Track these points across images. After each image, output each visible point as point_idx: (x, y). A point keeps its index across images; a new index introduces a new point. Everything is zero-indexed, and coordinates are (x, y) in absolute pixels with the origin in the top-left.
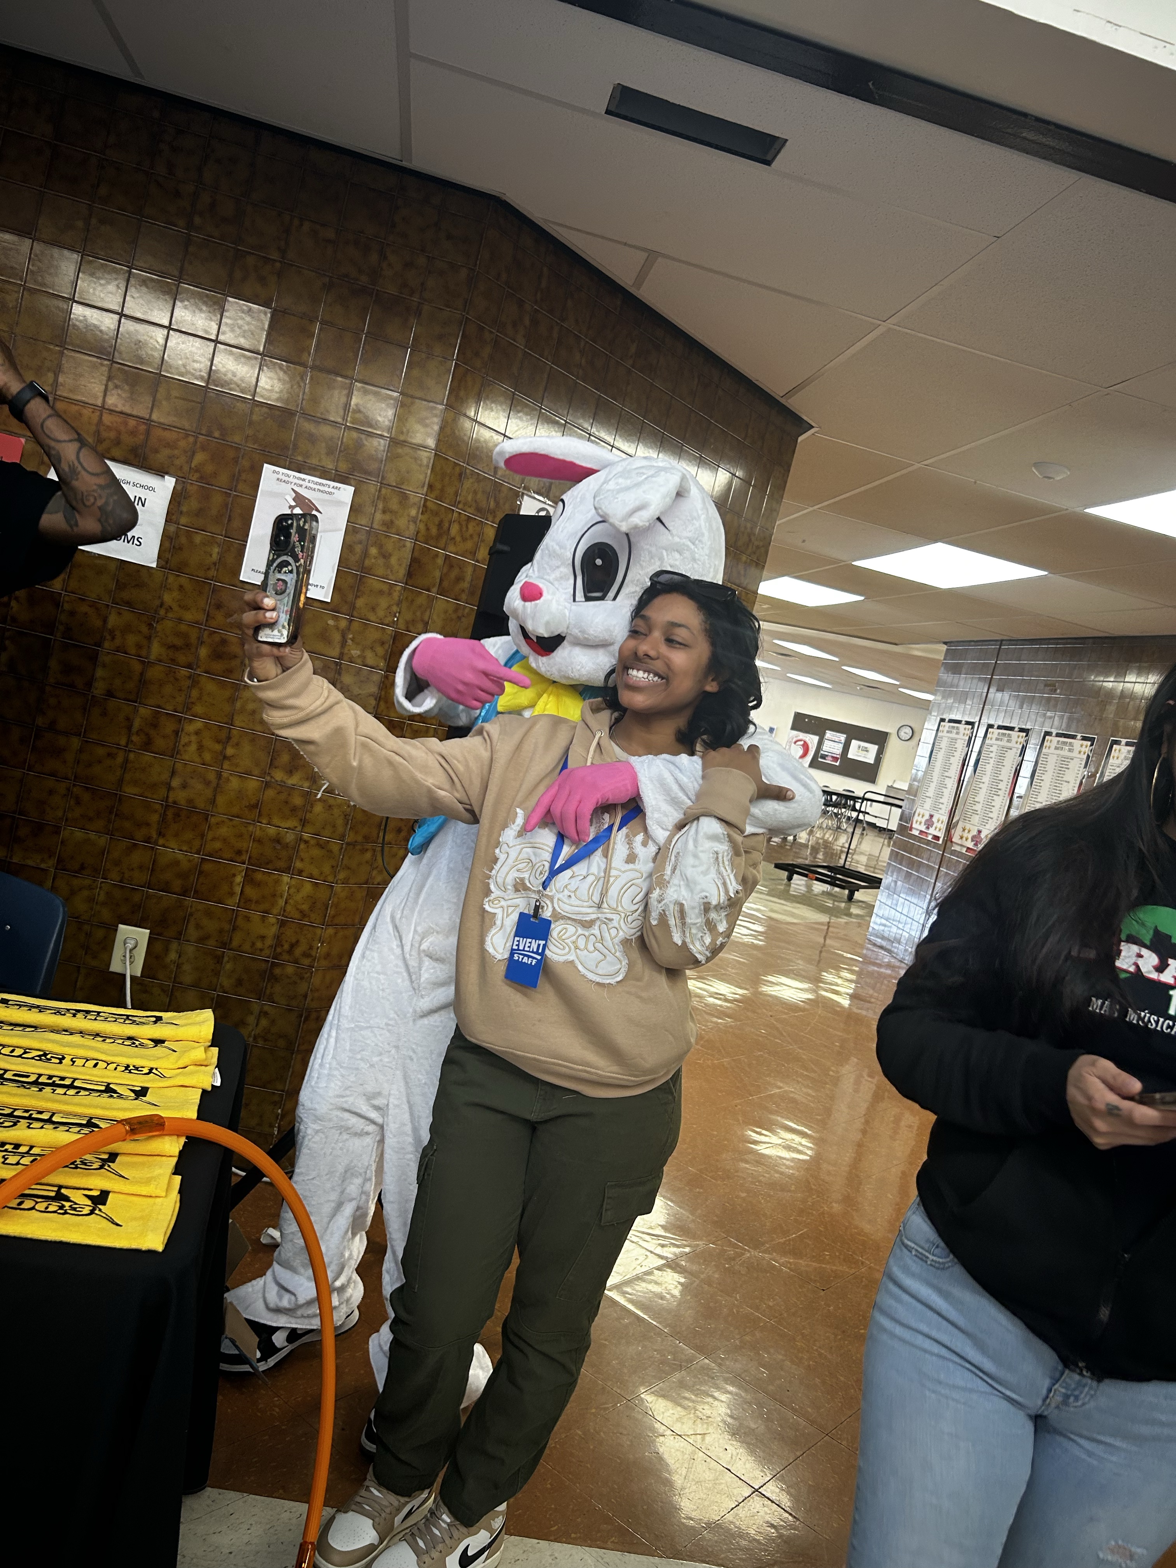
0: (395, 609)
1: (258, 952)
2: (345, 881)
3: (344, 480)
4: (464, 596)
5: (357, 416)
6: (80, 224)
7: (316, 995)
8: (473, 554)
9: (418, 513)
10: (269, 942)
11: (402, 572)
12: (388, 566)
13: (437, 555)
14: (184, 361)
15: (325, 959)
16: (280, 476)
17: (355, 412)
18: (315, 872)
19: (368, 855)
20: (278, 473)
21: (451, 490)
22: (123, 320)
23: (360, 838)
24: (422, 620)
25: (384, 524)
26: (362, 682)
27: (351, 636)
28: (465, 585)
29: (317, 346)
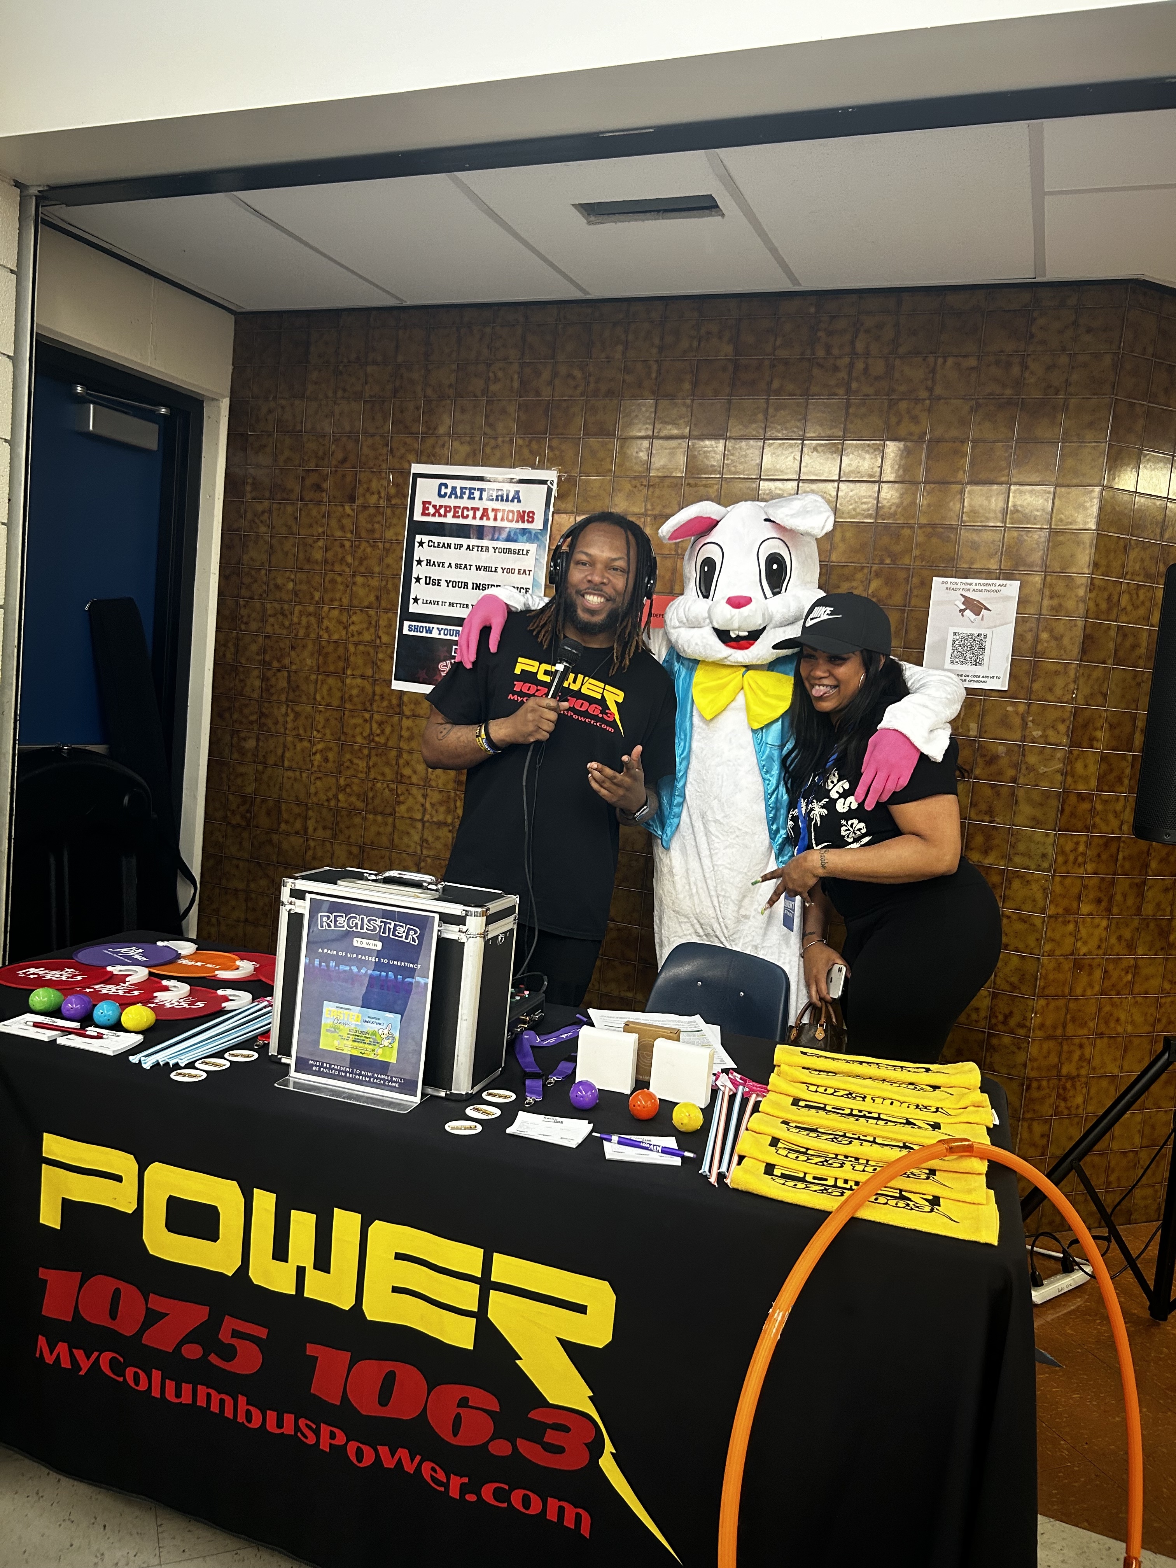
0: (1072, 686)
1: (974, 1023)
2: (1051, 953)
3: (1009, 577)
4: (1141, 662)
5: (1015, 516)
6: (760, 416)
7: (1035, 1064)
8: (1147, 619)
9: (1086, 591)
10: (983, 1014)
11: (1076, 650)
12: (1060, 647)
13: (1109, 627)
14: (854, 506)
15: (1040, 1029)
16: (949, 586)
17: (1013, 513)
18: (1021, 946)
19: (1071, 927)
20: (946, 583)
21: (1116, 565)
22: (801, 484)
23: (1060, 911)
24: (1101, 693)
25: (1052, 608)
26: (1046, 760)
27: (1031, 718)
28: (1142, 650)
29: (971, 462)
